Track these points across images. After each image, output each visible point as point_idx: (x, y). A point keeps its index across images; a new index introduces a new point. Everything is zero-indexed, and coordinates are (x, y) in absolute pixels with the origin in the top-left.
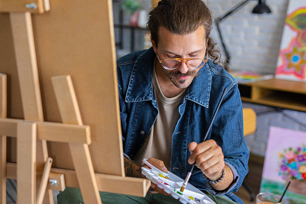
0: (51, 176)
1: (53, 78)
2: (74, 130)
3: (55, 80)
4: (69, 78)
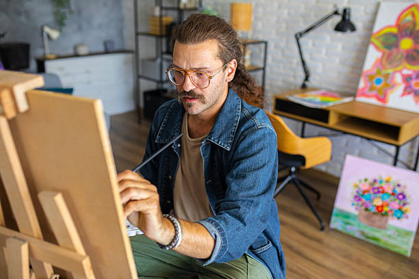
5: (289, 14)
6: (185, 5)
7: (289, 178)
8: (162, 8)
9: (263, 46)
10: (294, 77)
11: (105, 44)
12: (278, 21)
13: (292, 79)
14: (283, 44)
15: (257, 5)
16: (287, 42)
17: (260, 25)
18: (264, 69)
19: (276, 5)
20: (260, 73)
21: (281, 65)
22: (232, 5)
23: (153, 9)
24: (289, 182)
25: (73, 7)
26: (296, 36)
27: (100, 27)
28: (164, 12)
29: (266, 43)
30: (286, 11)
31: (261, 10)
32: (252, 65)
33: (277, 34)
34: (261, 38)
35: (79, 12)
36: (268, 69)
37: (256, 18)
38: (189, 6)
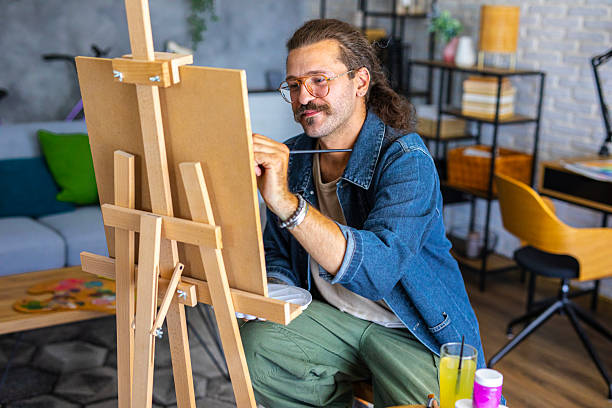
0: (180, 286)
1: (180, 165)
2: (202, 230)
3: (183, 167)
4: (198, 166)
5: (585, 24)
6: (407, 8)
7: (558, 304)
8: (366, 14)
9: (538, 79)
10: (592, 137)
11: (268, 75)
12: (566, 37)
13: (587, 141)
14: (573, 78)
15: (530, 10)
16: (581, 74)
17: (535, 44)
18: (538, 121)
19: (564, 7)
20: (531, 129)
21: (570, 116)
22: (483, 8)
23: (352, 15)
24: (557, 311)
25: (218, 11)
26: (593, 61)
27: (261, 45)
28: (370, 21)
29: (543, 75)
30: (580, 20)
31: (537, 17)
32: (516, 114)
33: (564, 60)
34: (536, 66)
35: (228, 19)
36: (545, 122)
37: (528, 32)
38: (413, 11)
